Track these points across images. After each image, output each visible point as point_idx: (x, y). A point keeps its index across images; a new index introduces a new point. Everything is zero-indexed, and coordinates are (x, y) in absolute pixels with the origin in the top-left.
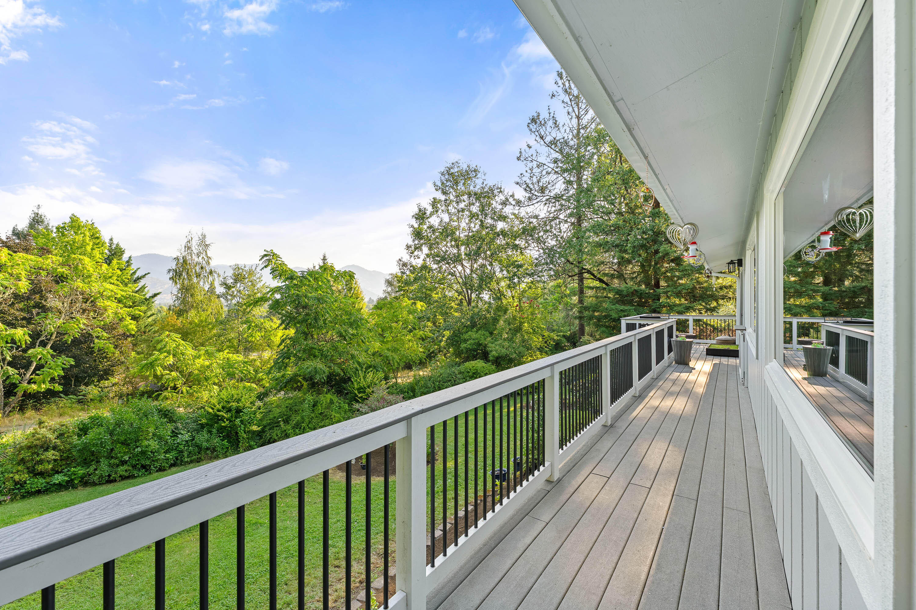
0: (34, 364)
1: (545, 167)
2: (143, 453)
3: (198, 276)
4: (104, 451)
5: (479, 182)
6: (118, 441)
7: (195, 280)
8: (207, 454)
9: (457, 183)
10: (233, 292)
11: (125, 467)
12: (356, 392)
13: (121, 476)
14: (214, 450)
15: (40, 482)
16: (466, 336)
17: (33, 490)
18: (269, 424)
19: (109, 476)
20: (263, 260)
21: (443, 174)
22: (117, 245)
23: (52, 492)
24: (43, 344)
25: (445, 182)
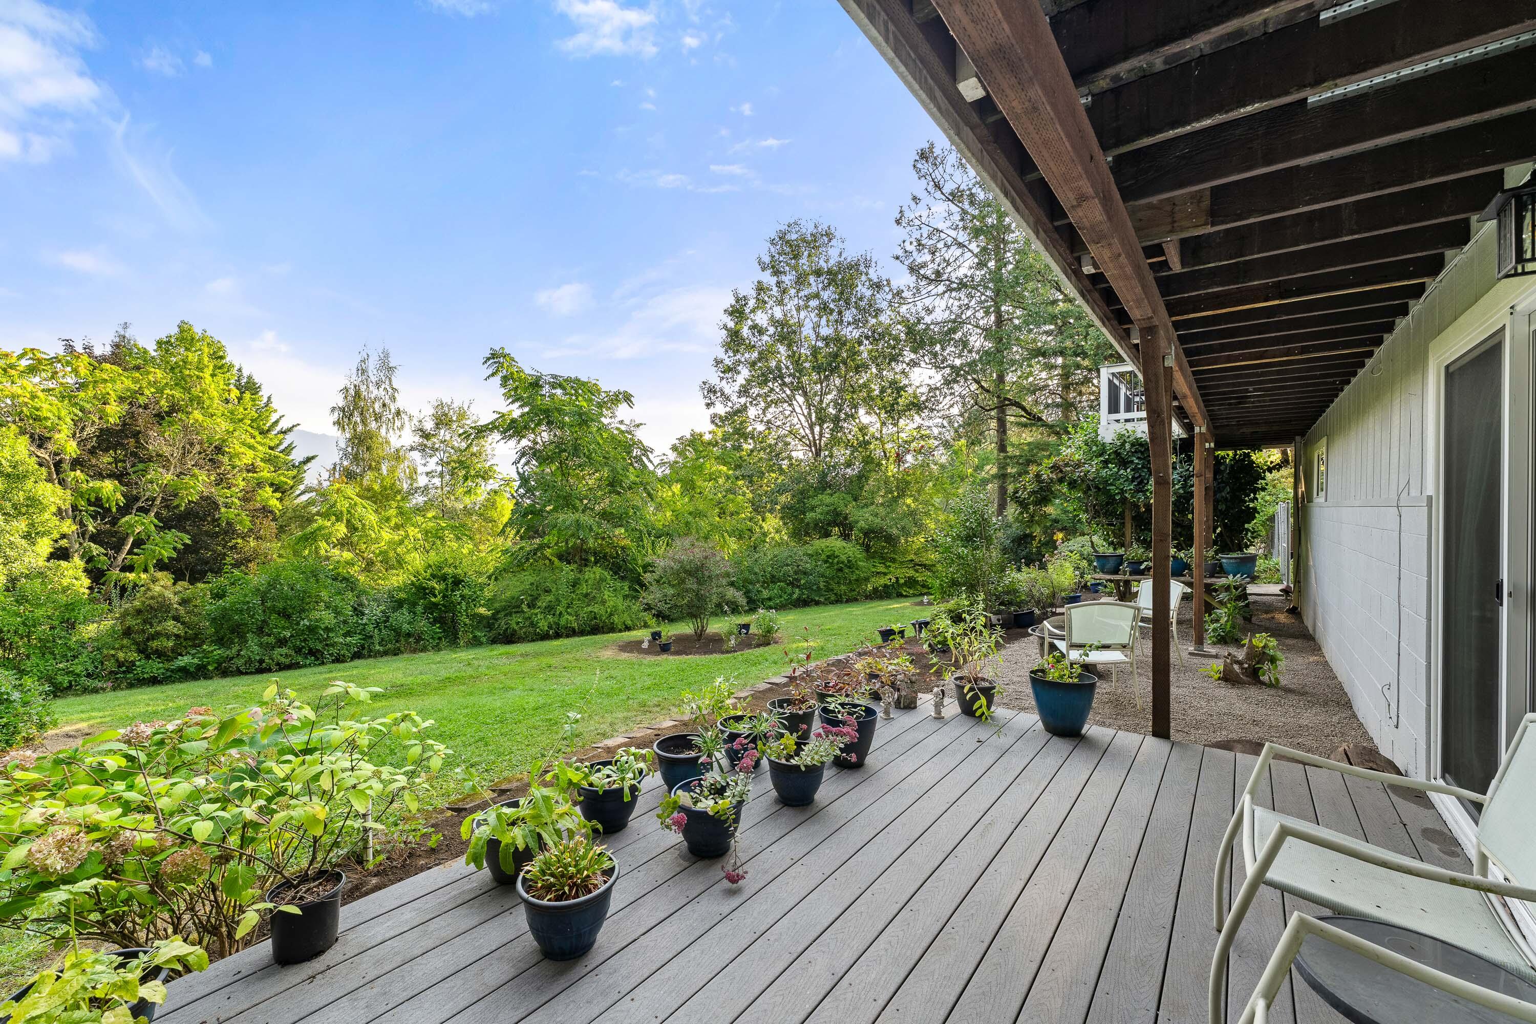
0: (131, 540)
1: (943, 236)
2: (312, 629)
3: (378, 418)
4: (253, 623)
5: (833, 253)
6: (273, 610)
7: (373, 425)
8: (409, 643)
9: (796, 257)
10: (434, 443)
11: (284, 650)
12: (640, 570)
13: (278, 664)
14: (419, 639)
15: (155, 667)
16: (814, 502)
17: (145, 676)
18: (504, 609)
19: (261, 661)
20: (489, 363)
21: (772, 242)
22: (250, 377)
23: (174, 682)
24: (144, 511)
25: (777, 256)
